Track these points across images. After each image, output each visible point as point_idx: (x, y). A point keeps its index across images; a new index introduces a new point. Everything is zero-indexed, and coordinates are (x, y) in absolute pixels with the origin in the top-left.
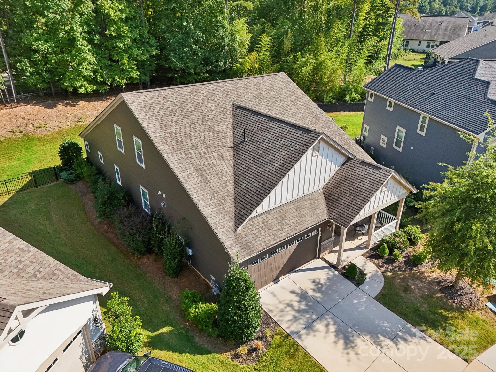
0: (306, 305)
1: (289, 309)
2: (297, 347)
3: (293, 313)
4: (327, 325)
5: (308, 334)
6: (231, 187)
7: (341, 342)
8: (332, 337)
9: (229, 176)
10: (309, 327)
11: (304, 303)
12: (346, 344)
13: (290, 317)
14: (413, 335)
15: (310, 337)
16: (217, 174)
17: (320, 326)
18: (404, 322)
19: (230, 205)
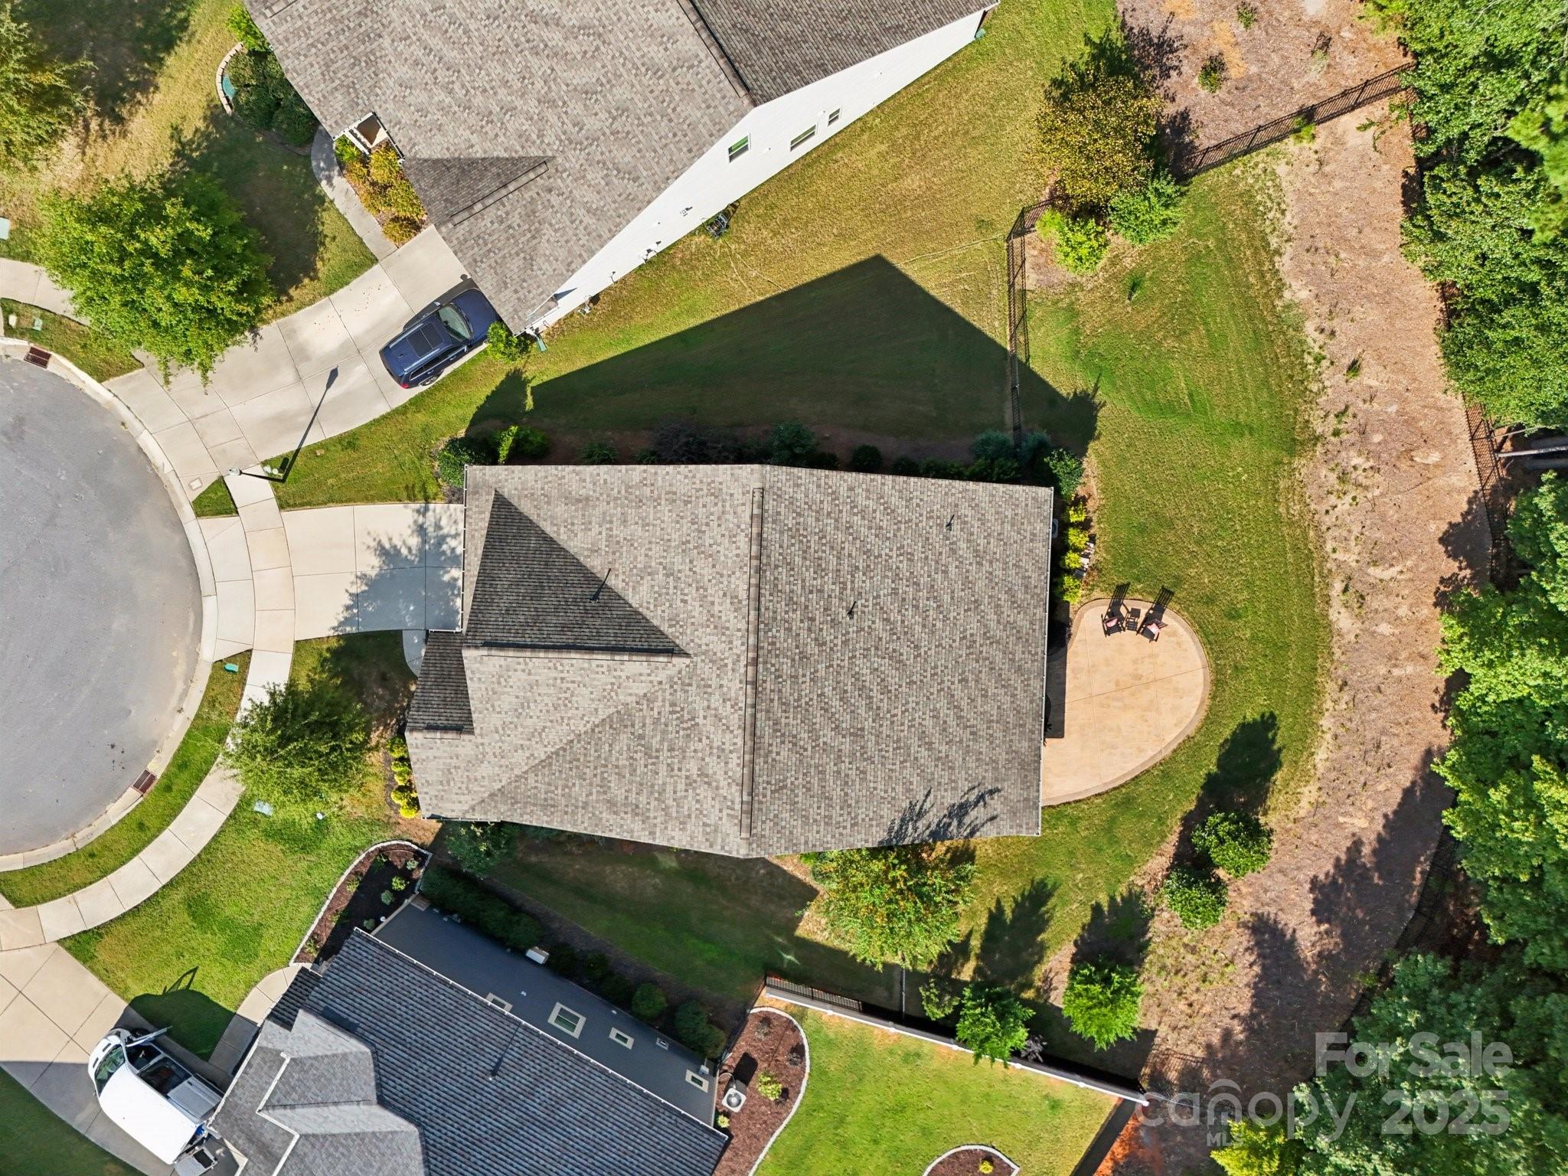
0: (444, 553)
1: (453, 532)
2: (412, 498)
3: (445, 531)
4: (410, 550)
5: (415, 522)
6: (549, 529)
7: (387, 546)
8: (398, 542)
9: (562, 537)
10: (421, 530)
11: (448, 552)
12: (383, 548)
13: (443, 523)
14: (346, 622)
15: (411, 522)
16: (573, 524)
17: (414, 541)
18: (362, 629)
19: (526, 507)
